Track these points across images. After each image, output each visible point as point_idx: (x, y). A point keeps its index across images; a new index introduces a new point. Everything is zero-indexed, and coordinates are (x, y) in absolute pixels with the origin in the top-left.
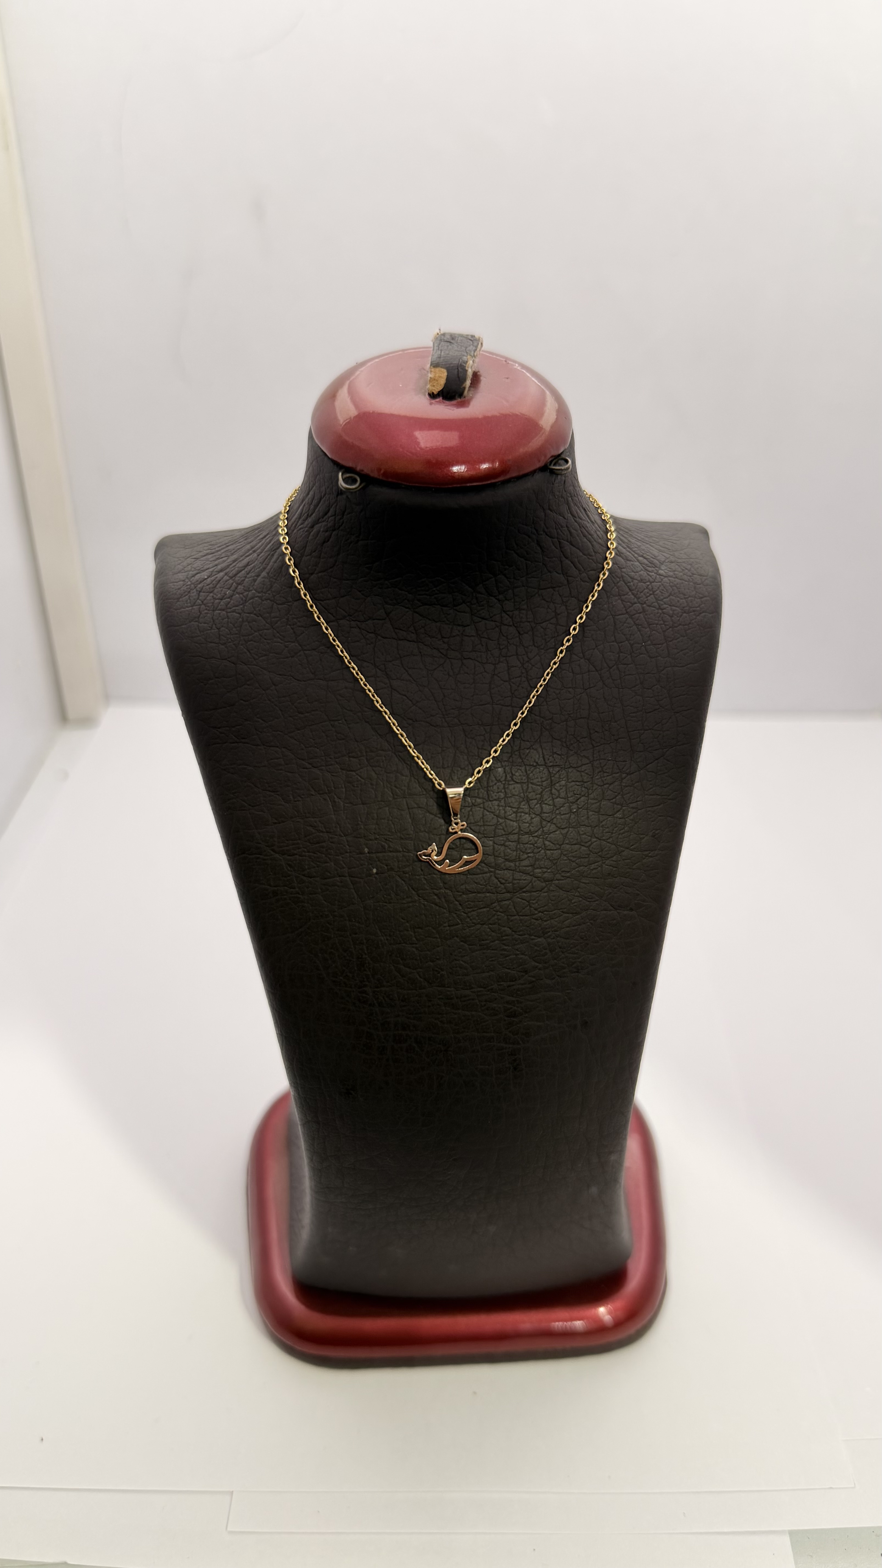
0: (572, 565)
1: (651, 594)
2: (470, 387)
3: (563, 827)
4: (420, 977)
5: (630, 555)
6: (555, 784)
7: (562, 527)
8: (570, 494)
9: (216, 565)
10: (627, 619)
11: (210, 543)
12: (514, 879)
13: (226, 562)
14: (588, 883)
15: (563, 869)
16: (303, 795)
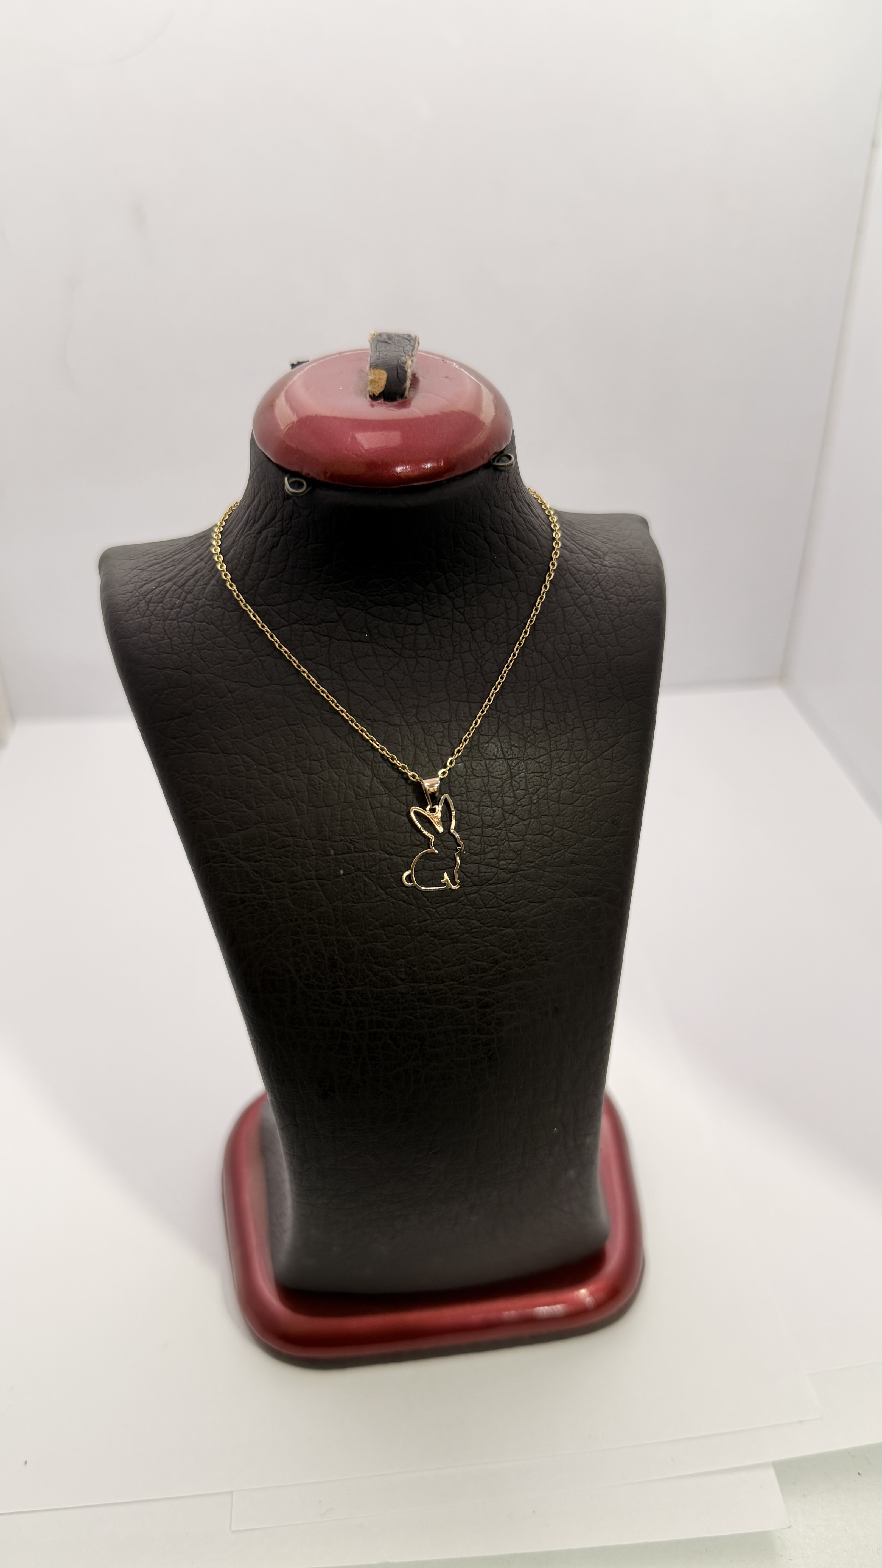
0: (519, 559)
1: (597, 585)
2: (410, 387)
3: (524, 819)
4: (393, 974)
5: (575, 547)
6: (515, 776)
7: (508, 523)
8: (514, 489)
9: (163, 575)
10: (575, 610)
11: (155, 553)
12: (480, 872)
13: (173, 572)
14: (552, 872)
15: (528, 860)
16: (266, 800)
